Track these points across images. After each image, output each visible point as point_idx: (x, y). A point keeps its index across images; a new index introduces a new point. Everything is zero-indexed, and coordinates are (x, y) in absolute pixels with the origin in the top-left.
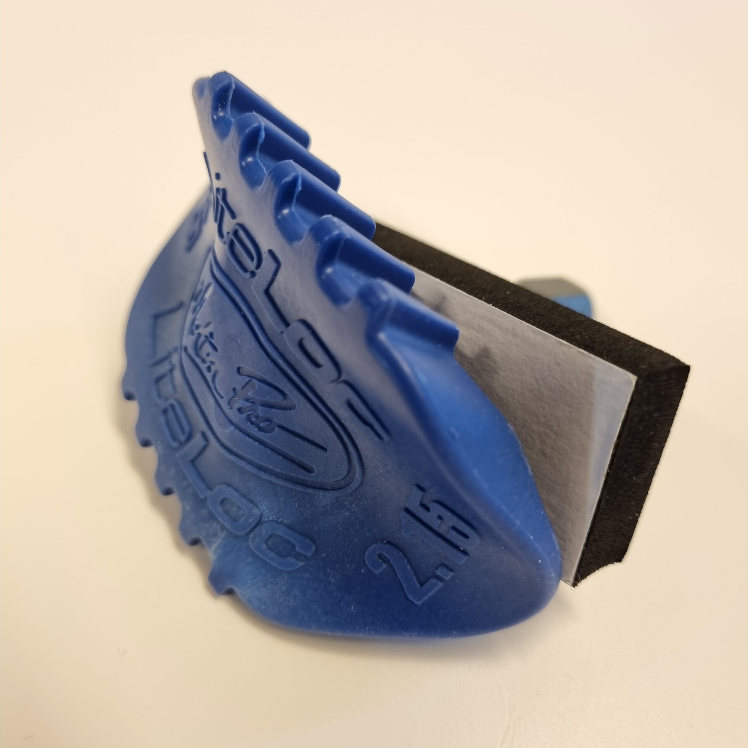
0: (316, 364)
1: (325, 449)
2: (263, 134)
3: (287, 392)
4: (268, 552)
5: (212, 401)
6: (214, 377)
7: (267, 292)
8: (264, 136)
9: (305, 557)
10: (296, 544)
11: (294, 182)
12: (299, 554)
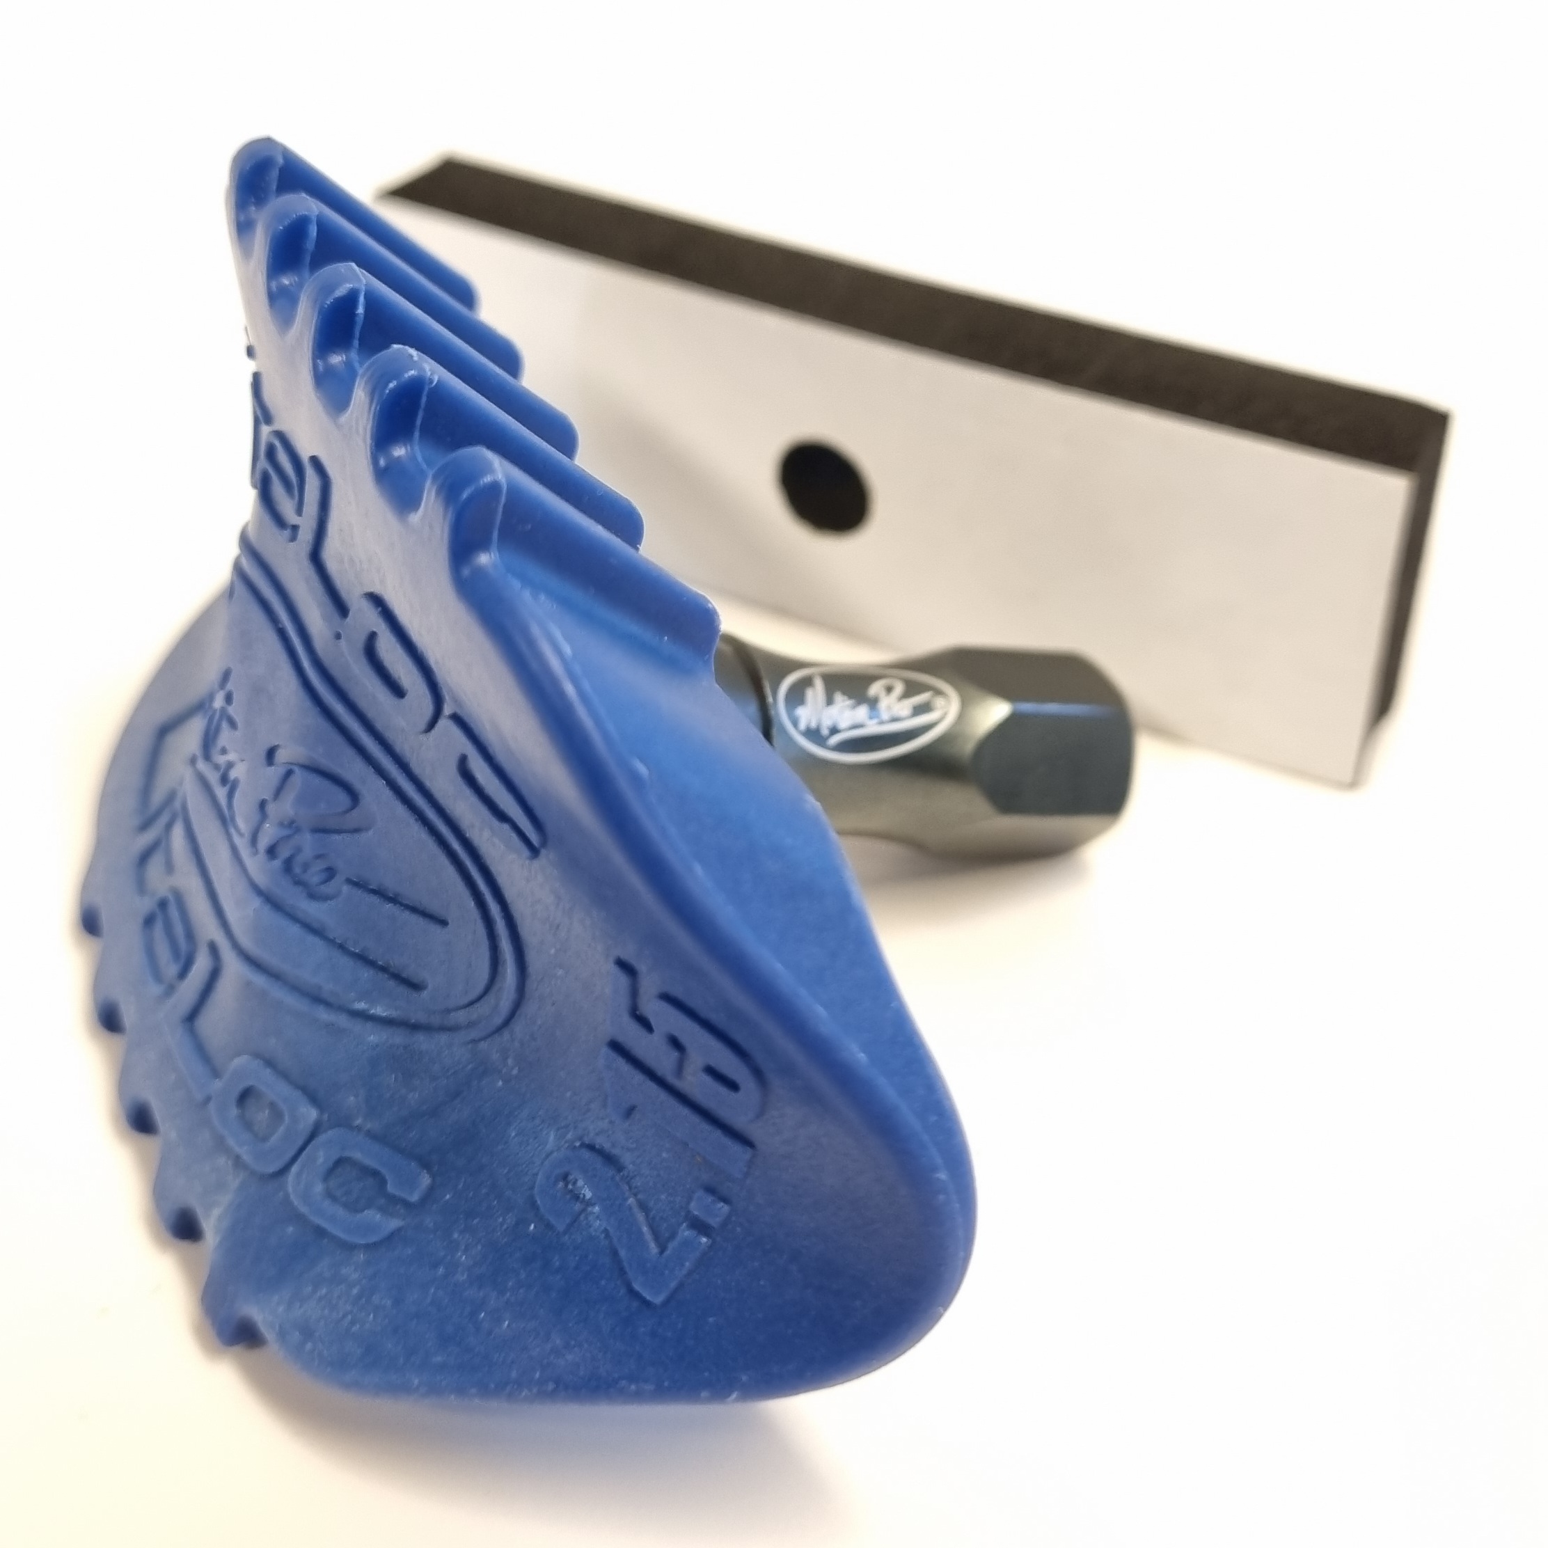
0: (398, 691)
1: (443, 923)
2: (313, 231)
3: (357, 785)
4: (326, 1203)
5: (225, 853)
6: (230, 795)
7: (316, 557)
8: (315, 234)
9: (407, 1204)
10: (387, 1177)
11: (351, 298)
12: (394, 1200)
